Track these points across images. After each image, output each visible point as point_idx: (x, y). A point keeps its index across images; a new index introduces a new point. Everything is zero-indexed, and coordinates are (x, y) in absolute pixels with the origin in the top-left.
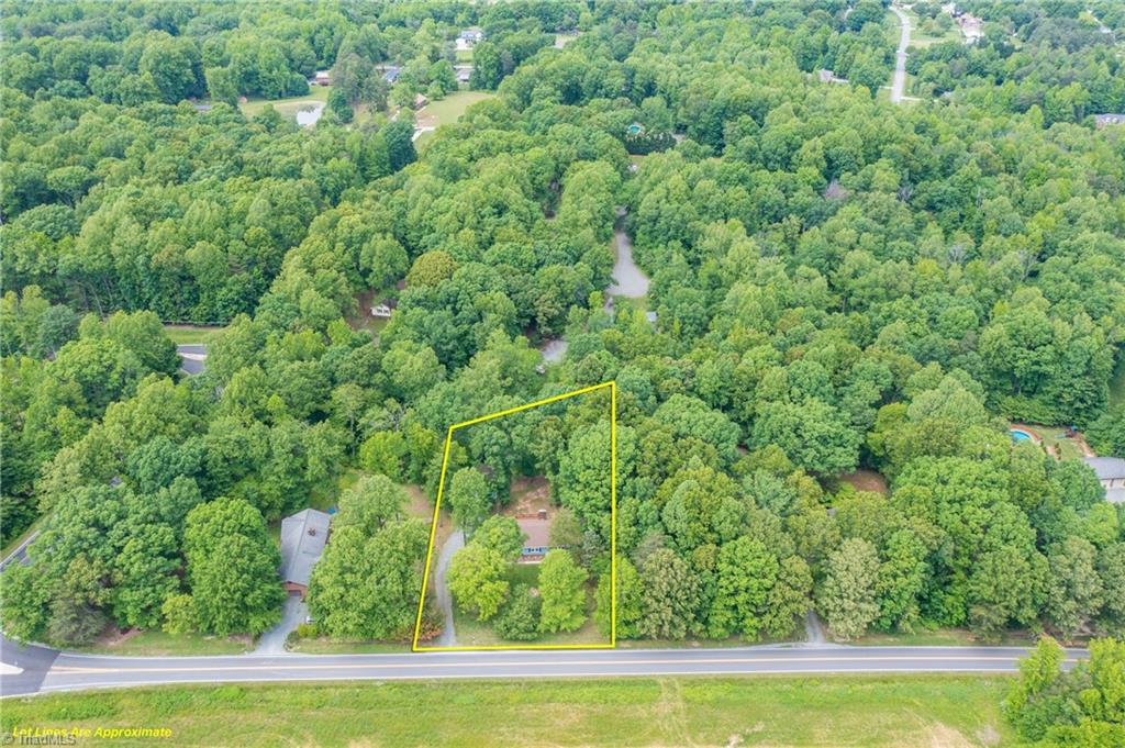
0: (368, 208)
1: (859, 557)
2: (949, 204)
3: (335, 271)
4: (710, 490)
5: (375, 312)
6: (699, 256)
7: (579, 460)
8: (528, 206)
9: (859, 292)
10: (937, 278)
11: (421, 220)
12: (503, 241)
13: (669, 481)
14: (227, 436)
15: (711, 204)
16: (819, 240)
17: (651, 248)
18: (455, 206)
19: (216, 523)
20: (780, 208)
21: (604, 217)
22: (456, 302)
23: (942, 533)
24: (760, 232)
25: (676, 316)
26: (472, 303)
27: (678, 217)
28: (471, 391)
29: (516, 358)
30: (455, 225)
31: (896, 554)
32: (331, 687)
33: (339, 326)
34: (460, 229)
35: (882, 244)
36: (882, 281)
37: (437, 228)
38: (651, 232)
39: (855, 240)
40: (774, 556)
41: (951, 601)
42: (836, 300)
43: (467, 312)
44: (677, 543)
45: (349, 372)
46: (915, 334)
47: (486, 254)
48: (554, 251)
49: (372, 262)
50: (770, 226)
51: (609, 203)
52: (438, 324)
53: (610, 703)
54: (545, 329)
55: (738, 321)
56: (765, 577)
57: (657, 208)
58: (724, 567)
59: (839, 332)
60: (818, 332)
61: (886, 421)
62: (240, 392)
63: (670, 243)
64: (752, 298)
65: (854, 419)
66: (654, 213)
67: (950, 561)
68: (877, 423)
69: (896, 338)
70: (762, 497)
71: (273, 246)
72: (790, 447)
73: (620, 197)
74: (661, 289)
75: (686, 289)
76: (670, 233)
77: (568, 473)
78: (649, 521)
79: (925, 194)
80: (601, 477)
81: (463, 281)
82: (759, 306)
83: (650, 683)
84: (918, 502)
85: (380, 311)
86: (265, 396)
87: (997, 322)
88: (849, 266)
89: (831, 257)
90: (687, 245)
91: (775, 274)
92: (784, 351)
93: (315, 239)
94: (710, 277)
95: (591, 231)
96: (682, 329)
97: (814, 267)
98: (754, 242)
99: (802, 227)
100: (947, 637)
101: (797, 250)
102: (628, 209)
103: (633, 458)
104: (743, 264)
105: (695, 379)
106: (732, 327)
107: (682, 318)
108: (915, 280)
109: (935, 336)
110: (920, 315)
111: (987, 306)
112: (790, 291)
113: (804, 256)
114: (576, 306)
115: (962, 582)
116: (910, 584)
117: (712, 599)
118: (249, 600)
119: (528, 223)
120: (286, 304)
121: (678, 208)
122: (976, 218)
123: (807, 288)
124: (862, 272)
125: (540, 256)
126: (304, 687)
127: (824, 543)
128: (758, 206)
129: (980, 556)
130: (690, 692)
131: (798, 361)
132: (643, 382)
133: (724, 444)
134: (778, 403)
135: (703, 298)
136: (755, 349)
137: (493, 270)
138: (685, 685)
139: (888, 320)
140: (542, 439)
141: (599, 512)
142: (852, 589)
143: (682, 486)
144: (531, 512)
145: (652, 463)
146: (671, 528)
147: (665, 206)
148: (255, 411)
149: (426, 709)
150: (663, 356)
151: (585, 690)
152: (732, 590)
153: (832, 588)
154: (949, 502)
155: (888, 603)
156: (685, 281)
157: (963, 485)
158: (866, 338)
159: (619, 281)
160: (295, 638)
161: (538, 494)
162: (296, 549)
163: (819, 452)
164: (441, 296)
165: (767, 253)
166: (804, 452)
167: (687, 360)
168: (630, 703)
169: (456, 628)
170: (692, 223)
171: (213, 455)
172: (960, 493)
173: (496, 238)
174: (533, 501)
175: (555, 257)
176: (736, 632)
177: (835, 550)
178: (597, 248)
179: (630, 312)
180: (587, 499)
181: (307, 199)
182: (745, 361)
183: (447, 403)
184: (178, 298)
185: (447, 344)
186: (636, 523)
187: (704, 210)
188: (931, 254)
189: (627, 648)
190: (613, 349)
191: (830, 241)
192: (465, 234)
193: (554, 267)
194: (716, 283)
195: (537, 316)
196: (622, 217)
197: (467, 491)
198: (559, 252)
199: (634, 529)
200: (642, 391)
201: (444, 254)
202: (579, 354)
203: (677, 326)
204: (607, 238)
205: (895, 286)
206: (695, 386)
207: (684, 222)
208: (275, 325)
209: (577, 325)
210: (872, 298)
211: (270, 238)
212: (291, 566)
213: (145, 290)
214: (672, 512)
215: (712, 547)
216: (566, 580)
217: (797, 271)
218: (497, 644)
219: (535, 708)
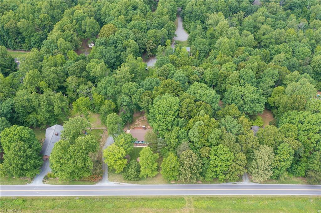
0: (87, 7)
1: (266, 153)
2: (297, 8)
3: (72, 31)
4: (208, 126)
5: (90, 46)
6: (207, 26)
7: (157, 111)
8: (145, 7)
9: (265, 41)
10: (294, 36)
11: (106, 12)
12: (135, 20)
13: (192, 120)
14: (23, 98)
15: (212, 7)
16: (251, 21)
17: (189, 23)
18: (118, 6)
19: (10, 137)
20: (237, 8)
21: (173, 11)
22: (116, 43)
23: (301, 144)
24: (229, 17)
25: (197, 50)
26: (122, 44)
27: (199, 11)
28: (118, 80)
29: (137, 66)
30: (117, 14)
31: (281, 153)
32: (58, 199)
33: (71, 53)
34: (119, 15)
35: (274, 22)
36: (274, 36)
37: (111, 15)
38: (190, 17)
39: (264, 21)
40: (232, 153)
41: (300, 168)
42: (256, 43)
43: (120, 47)
44: (194, 145)
45: (72, 71)
46: (287, 58)
47: (128, 25)
48: (154, 24)
49: (86, 28)
50: (233, 15)
51: (175, 6)
52: (108, 52)
53: (165, 208)
54: (150, 54)
55: (220, 52)
56: (228, 161)
57: (192, 8)
58: (212, 157)
59: (258, 57)
60: (251, 57)
61: (276, 93)
62: (29, 80)
63: (196, 21)
64: (226, 43)
65: (263, 92)
66: (191, 9)
67: (302, 155)
68: (273, 94)
69: (280, 60)
70: (228, 128)
71: (51, 21)
72: (239, 104)
73: (179, 4)
74: (193, 38)
75: (202, 39)
76: (196, 17)
77: (152, 115)
78: (183, 137)
79: (289, 4)
80: (165, 117)
81: (119, 35)
82: (228, 46)
83: (181, 199)
84: (292, 131)
85: (91, 46)
86: (39, 81)
87: (318, 54)
88: (262, 31)
89: (255, 27)
90: (203, 22)
91: (235, 33)
92: (238, 64)
93: (65, 19)
94: (211, 34)
95: (168, 16)
96: (199, 55)
97: (249, 31)
98: (227, 21)
99: (244, 16)
100: (296, 180)
101: (242, 24)
102: (182, 8)
103: (178, 110)
104: (223, 30)
105: (203, 75)
106: (218, 54)
107: (200, 51)
108: (287, 37)
109: (295, 59)
110: (289, 50)
111: (313, 47)
112: (240, 40)
113: (245, 27)
114: (160, 45)
115: (305, 162)
116: (286, 165)
117: (206, 169)
118: (24, 167)
119: (144, 13)
120: (52, 44)
121: (200, 8)
122: (308, 13)
123: (246, 39)
124: (266, 33)
125: (148, 26)
126: (48, 199)
127: (253, 147)
128: (229, 7)
129: (314, 153)
130: (197, 204)
131: (243, 69)
132: (184, 77)
133: (214, 104)
134: (235, 86)
135: (208, 43)
136: (227, 64)
137: (130, 31)
138: (195, 201)
139: (277, 53)
140: (143, 100)
141: (164, 131)
142: (263, 167)
143: (197, 123)
144: (141, 126)
145: (185, 112)
146: (192, 140)
147: (195, 7)
148: (36, 87)
149: (94, 210)
150: (192, 66)
151: (156, 202)
152: (215, 166)
153: (255, 165)
154: (303, 131)
155: (276, 171)
156: (201, 36)
157: (309, 124)
158: (268, 59)
159: (177, 35)
160: (47, 178)
161: (144, 118)
162: (50, 142)
163: (250, 106)
164: (111, 41)
165: (232, 25)
166: (244, 106)
167: (201, 68)
168: (173, 208)
169: (109, 174)
170: (205, 14)
171: (16, 105)
172: (308, 127)
173: (133, 19)
174: (142, 121)
175: (154, 26)
176: (215, 179)
177: (256, 149)
178: (170, 23)
179: (180, 48)
180: (160, 126)
181: (65, 4)
182: (223, 69)
183: (108, 85)
184: (17, 40)
185: (112, 60)
186: (178, 137)
187: (209, 9)
188: (292, 27)
189: (173, 184)
190: (173, 62)
191: (255, 21)
192: (121, 17)
193: (153, 30)
194: (213, 36)
195: (146, 49)
196: (180, 11)
197: (112, 123)
198: (155, 24)
199: (177, 140)
200: (183, 80)
201: (112, 25)
202: (160, 65)
203: (197, 53)
204: (174, 19)
205: (279, 39)
206: (203, 78)
207: (202, 13)
208: (48, 52)
209: (160, 53)
210: (270, 43)
211: (50, 18)
212: (47, 148)
213: (5, 38)
214: (192, 134)
215: (208, 148)
216: (150, 160)
217: (242, 33)
218: (123, 181)
219: (136, 210)
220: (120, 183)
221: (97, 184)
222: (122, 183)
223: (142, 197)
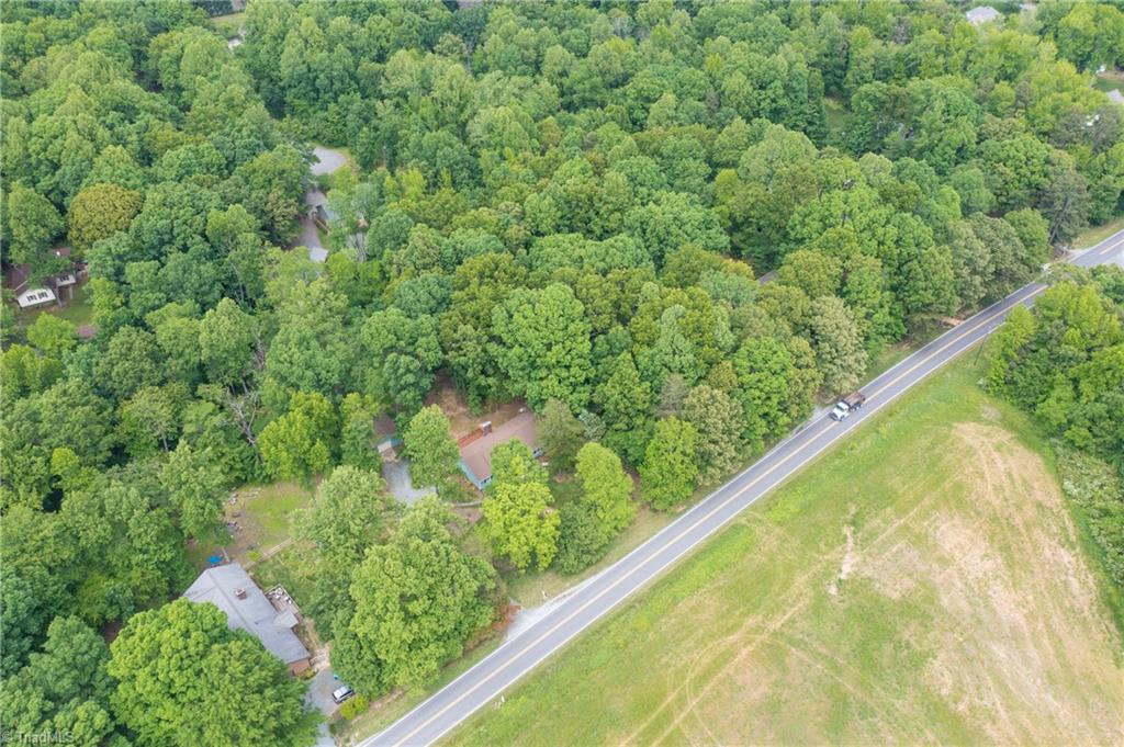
11: (29, 156)
31: (862, 296)
53: (725, 569)
60: (594, 134)
69: (670, 113)
83: (735, 528)
100: (892, 355)
106: (504, 158)
127: (803, 315)
130: (776, 515)
138: (765, 512)
142: (848, 344)
143: (666, 316)
151: (695, 572)
153: (830, 352)
160: (342, 728)
162: (244, 626)
168: (742, 557)
173: (159, 146)
177: (813, 315)
189: (685, 511)
192: (114, 153)
203: (447, 177)
206: (532, 227)
215: (728, 364)
218: (568, 585)
219: (670, 619)
220: (565, 593)
221: (509, 637)
222: (569, 591)
223: (650, 586)
